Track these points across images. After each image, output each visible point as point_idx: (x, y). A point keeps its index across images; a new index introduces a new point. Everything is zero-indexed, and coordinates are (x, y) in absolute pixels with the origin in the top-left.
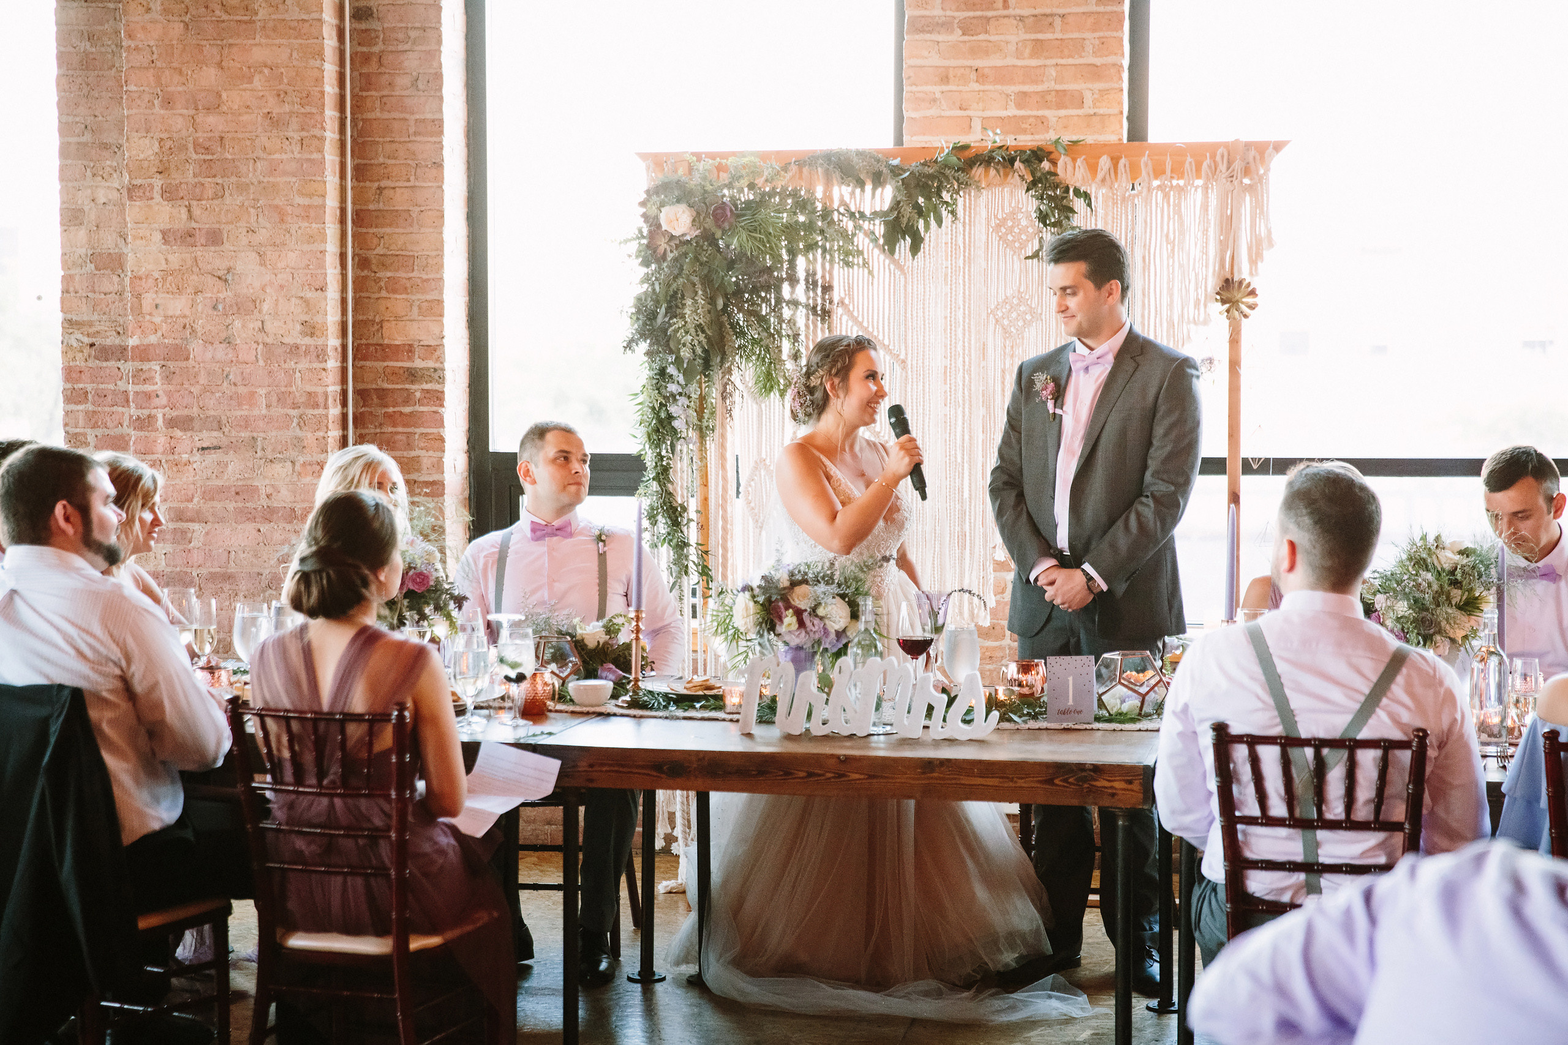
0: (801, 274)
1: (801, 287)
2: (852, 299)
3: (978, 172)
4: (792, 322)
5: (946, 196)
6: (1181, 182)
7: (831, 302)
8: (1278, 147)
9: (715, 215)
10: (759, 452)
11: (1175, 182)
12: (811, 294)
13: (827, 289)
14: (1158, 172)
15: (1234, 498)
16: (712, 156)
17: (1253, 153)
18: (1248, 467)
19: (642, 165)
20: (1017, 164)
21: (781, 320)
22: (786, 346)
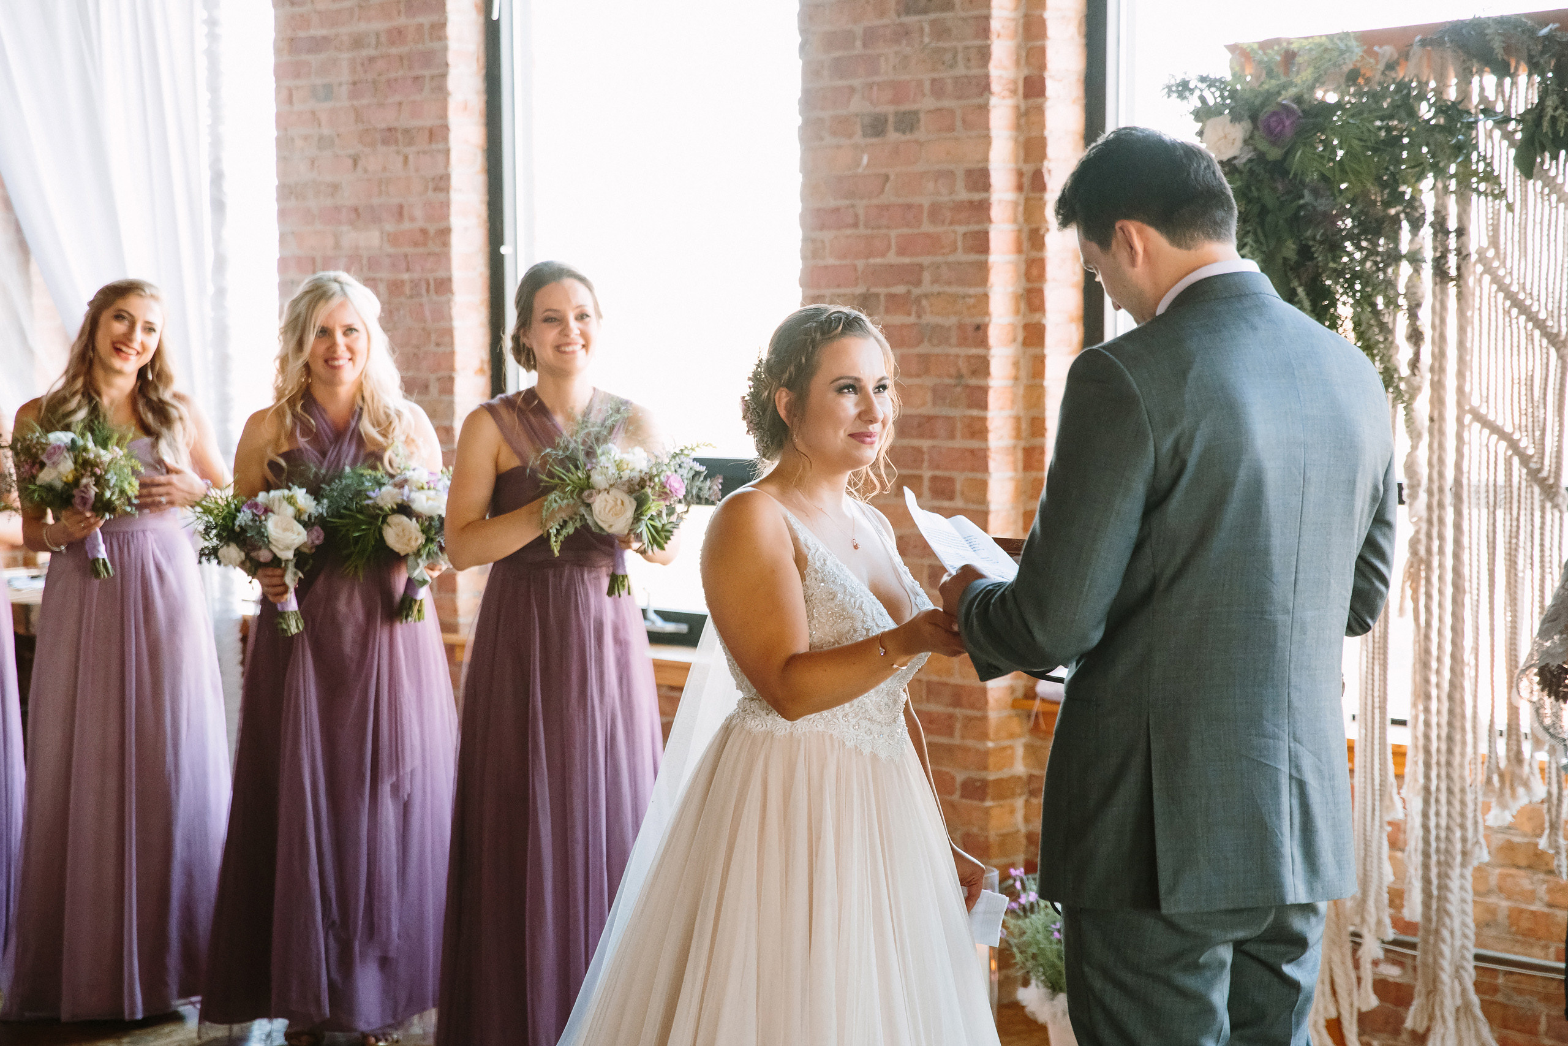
0: (1427, 215)
1: (1427, 231)
7: (1468, 258)
9: (1269, 131)
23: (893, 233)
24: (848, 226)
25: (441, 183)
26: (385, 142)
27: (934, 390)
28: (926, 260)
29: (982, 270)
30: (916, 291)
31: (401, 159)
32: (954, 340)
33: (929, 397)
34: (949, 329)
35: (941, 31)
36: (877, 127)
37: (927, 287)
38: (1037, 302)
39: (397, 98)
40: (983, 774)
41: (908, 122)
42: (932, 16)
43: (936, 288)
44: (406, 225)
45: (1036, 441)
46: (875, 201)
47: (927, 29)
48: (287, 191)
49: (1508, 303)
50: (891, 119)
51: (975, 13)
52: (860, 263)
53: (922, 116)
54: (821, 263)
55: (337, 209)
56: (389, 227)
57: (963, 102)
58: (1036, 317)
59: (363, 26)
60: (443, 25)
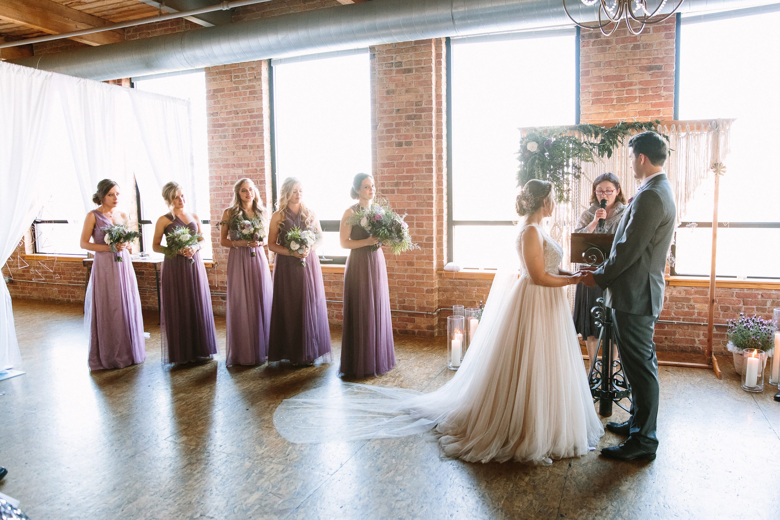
0: (571, 164)
1: (570, 168)
2: (587, 171)
3: (630, 130)
4: (567, 179)
5: (619, 138)
6: (699, 133)
7: (581, 173)
8: (733, 120)
10: (556, 221)
11: (697, 133)
12: (574, 170)
13: (579, 168)
14: (692, 129)
15: (715, 236)
16: (541, 128)
17: (725, 122)
18: (721, 225)
19: (519, 132)
20: (643, 128)
21: (564, 179)
22: (565, 186)
23: (405, 169)
24: (392, 167)
25: (262, 158)
26: (243, 149)
27: (417, 203)
28: (414, 174)
29: (431, 177)
30: (411, 181)
31: (249, 152)
32: (423, 192)
33: (416, 205)
34: (422, 190)
35: (417, 124)
36: (400, 144)
37: (414, 180)
38: (441, 183)
39: (248, 138)
40: (432, 288)
41: (409, 144)
42: (416, 120)
43: (417, 181)
44: (250, 168)
45: (441, 214)
46: (399, 161)
47: (414, 123)
48: (211, 161)
49: (590, 183)
50: (404, 143)
51: (427, 120)
52: (395, 175)
53: (413, 142)
54: (383, 175)
55: (229, 165)
56: (244, 169)
57: (424, 139)
58: (441, 187)
59: (236, 121)
60: (263, 121)
